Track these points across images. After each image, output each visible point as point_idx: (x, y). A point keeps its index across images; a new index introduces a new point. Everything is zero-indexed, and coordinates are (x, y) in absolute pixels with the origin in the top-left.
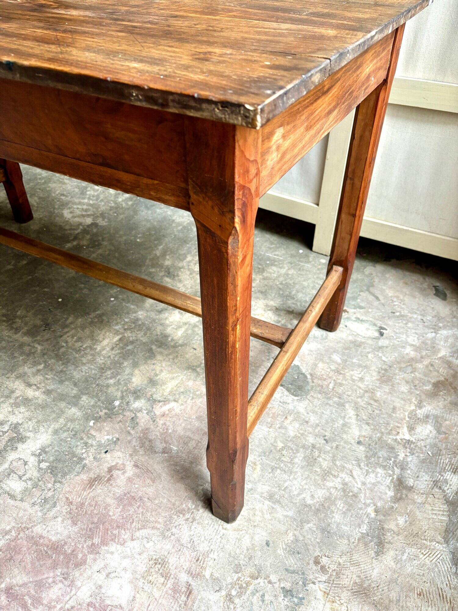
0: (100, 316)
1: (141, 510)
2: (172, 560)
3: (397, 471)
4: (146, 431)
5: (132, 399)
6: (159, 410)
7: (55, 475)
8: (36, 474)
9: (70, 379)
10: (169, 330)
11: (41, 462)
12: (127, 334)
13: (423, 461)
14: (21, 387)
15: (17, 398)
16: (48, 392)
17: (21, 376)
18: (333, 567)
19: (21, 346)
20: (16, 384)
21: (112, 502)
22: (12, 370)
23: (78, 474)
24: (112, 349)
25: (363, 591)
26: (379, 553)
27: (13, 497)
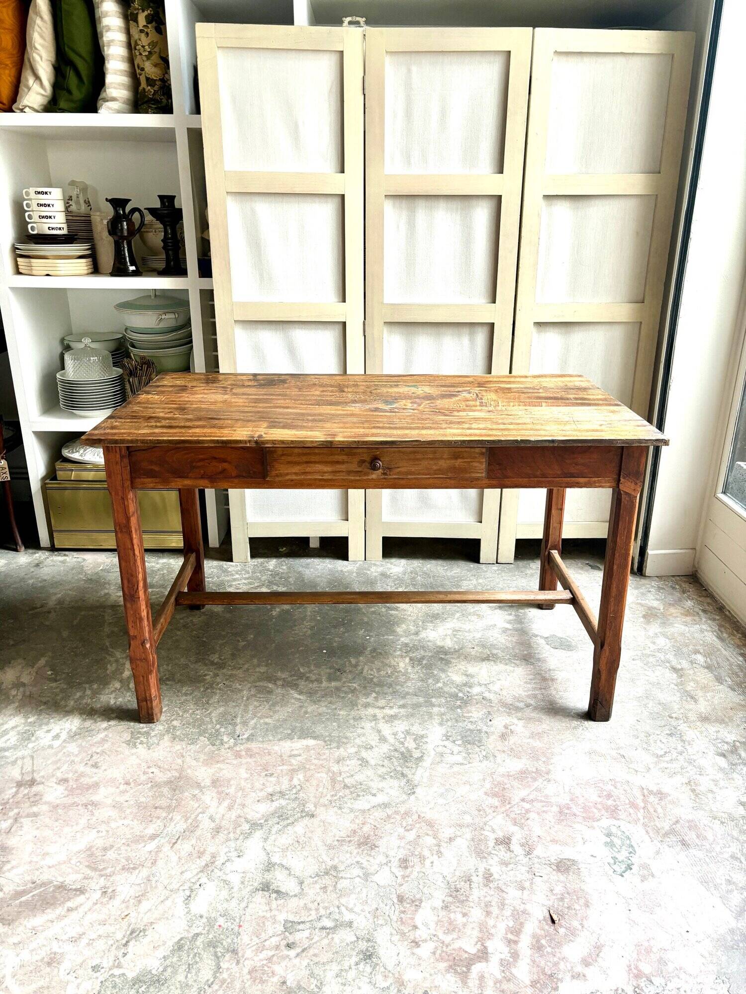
0: (374, 650)
1: (551, 737)
2: (597, 748)
3: (668, 664)
4: (500, 701)
5: (468, 689)
6: (495, 688)
7: (474, 744)
8: (461, 749)
9: (408, 693)
10: (439, 643)
11: (454, 742)
12: (411, 655)
13: (675, 655)
14: (377, 711)
15: (384, 718)
16: (403, 706)
17: (367, 705)
18: (681, 716)
19: (338, 689)
20: (371, 711)
21: (529, 740)
22: (353, 705)
23: (488, 738)
24: (413, 667)
25: (705, 719)
26: (696, 701)
27: (462, 764)
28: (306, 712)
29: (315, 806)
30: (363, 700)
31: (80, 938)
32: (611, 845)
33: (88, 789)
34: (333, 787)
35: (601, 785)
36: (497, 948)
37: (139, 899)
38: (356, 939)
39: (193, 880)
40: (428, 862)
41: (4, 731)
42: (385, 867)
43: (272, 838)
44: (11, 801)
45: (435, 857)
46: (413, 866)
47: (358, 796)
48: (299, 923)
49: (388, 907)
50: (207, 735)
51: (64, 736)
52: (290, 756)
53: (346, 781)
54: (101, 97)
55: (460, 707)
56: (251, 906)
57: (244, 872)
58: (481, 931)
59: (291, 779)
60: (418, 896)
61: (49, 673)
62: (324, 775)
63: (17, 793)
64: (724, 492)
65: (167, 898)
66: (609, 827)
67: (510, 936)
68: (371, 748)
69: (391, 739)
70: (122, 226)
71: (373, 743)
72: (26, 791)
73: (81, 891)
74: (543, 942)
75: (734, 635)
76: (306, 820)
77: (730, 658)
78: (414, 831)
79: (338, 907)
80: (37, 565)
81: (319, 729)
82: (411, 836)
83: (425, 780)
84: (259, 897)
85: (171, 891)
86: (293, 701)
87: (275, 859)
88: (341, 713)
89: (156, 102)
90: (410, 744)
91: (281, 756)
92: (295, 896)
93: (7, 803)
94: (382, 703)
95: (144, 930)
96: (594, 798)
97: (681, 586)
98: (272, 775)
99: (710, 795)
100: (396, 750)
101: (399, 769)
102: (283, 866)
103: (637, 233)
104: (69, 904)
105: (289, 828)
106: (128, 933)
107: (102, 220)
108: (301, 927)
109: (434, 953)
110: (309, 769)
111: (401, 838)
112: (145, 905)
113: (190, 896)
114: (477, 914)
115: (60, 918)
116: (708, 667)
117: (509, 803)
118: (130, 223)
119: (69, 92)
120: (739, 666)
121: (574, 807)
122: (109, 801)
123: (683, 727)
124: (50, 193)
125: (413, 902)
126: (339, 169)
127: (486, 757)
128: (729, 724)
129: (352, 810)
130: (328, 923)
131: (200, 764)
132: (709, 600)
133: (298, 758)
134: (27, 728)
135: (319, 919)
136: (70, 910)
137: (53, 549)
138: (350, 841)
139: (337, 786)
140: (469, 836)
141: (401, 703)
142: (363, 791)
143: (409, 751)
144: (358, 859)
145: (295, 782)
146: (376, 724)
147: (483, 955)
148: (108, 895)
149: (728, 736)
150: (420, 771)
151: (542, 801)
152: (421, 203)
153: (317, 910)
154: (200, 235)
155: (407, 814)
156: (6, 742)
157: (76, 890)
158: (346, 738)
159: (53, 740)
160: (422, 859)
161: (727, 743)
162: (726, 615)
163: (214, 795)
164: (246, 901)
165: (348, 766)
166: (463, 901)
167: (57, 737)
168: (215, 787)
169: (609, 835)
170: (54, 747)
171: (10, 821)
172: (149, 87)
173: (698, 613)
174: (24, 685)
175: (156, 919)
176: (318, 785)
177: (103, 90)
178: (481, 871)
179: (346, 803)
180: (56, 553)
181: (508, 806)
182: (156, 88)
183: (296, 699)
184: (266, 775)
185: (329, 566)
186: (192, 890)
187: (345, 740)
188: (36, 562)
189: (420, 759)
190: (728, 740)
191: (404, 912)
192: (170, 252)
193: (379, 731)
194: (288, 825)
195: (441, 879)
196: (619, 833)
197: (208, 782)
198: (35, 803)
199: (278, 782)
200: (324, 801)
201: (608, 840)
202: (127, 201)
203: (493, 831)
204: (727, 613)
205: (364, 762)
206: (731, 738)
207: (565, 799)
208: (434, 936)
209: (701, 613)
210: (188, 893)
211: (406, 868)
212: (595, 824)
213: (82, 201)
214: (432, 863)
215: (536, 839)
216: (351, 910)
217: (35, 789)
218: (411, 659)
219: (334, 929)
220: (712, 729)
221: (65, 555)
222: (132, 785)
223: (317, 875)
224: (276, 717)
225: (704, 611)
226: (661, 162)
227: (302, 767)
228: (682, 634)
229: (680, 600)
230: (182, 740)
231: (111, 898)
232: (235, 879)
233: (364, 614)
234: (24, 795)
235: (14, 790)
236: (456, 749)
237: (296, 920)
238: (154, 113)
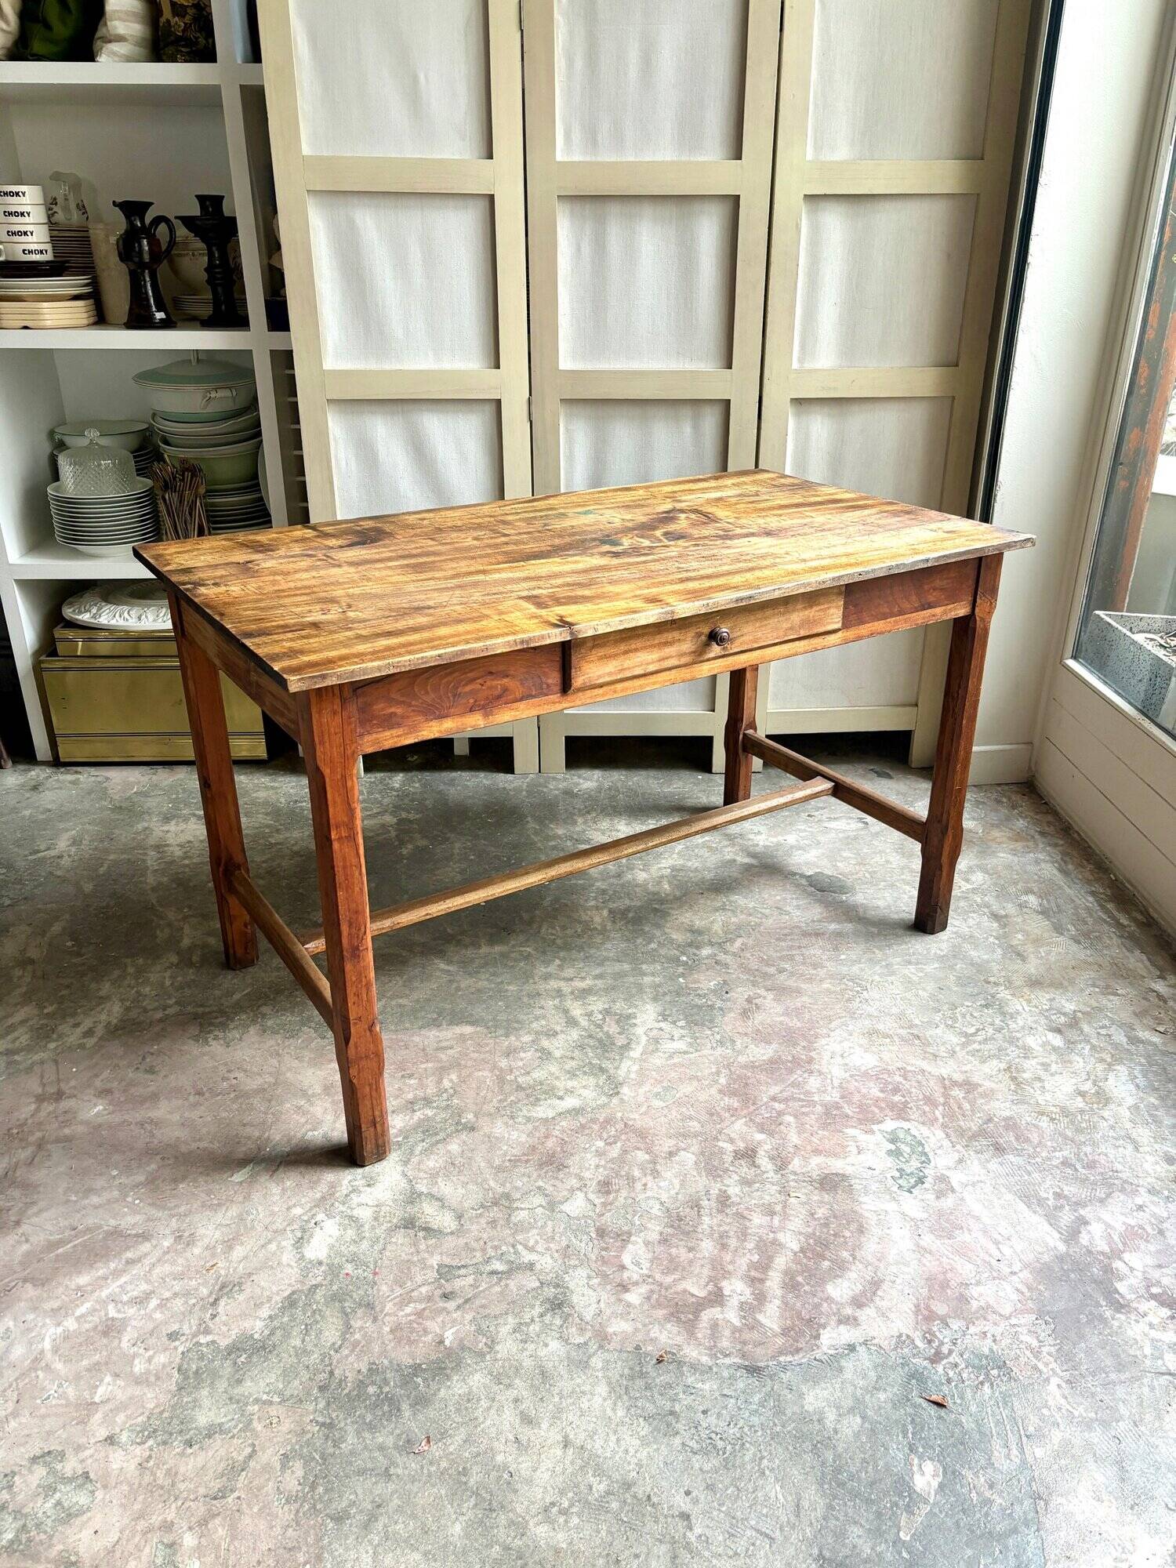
0: (557, 900)
2: (881, 1027)
3: (986, 910)
4: (741, 966)
5: (694, 950)
7: (703, 1025)
8: (684, 1032)
9: (607, 959)
11: (674, 1023)
12: (612, 905)
13: (998, 897)
14: (562, 984)
15: (572, 993)
16: (600, 977)
17: (547, 977)
18: (1002, 980)
19: (503, 955)
20: (554, 984)
21: (782, 1018)
22: (527, 976)
23: (724, 1016)
24: (614, 922)
25: (1035, 983)
26: (1024, 959)
27: (685, 1053)
28: (458, 989)
29: (476, 1116)
30: (542, 970)
31: (146, 1298)
32: (896, 1153)
33: (142, 1103)
34: (501, 1089)
35: (885, 1076)
36: (736, 1289)
37: (229, 1245)
38: (538, 1284)
39: (306, 1218)
40: (639, 1186)
41: (9, 1027)
42: (578, 1193)
43: (415, 1160)
44: (30, 1121)
45: (649, 1178)
46: (618, 1191)
47: (538, 1100)
48: (459, 1268)
49: (583, 1245)
50: (313, 1025)
51: (100, 1031)
52: (437, 1049)
53: (519, 1079)
54: (98, 34)
55: (683, 975)
56: (389, 1247)
57: (377, 1206)
58: (714, 1268)
59: (440, 1081)
60: (626, 1228)
61: (69, 944)
62: (486, 1073)
63: (38, 1110)
64: (1074, 657)
65: (270, 1242)
66: (893, 1132)
67: (753, 1273)
68: (555, 1034)
69: (584, 1023)
70: (140, 246)
71: (558, 1028)
72: (51, 1108)
73: (145, 1237)
74: (800, 1279)
75: (1083, 867)
76: (464, 1136)
77: (1076, 899)
78: (619, 1144)
79: (513, 1246)
80: (35, 788)
81: (478, 1011)
82: (615, 1151)
83: (633, 1076)
84: (400, 1238)
85: (275, 1232)
86: (438, 973)
87: (422, 1188)
88: (511, 988)
89: (189, 43)
90: (612, 1028)
91: (424, 1050)
92: (452, 1233)
93: (25, 1124)
94: (569, 972)
95: (240, 1284)
96: (875, 1092)
97: (1009, 799)
98: (411, 1076)
99: (1038, 1085)
100: (590, 1036)
101: (595, 1061)
102: (433, 1196)
103: (949, 256)
104: (129, 1255)
105: (440, 1146)
106: (217, 1288)
107: (107, 236)
108: (463, 1271)
109: (648, 1298)
110: (466, 1067)
111: (600, 1154)
112: (239, 1252)
113: (302, 1238)
114: (707, 1247)
115: (117, 1274)
116: (1044, 912)
117: (754, 1104)
118: (154, 242)
119: (48, 26)
120: (1088, 909)
121: (846, 1106)
122: (176, 1117)
123: (1004, 994)
124: (24, 194)
125: (618, 1236)
126: (484, 151)
127: (721, 1043)
128: (1070, 988)
129: (528, 1119)
130: (498, 1266)
131: (305, 1065)
132: (1050, 818)
133: (450, 1052)
134: (44, 1021)
135: (488, 1261)
136: (130, 1262)
137: (57, 763)
138: (527, 1161)
139: (507, 1088)
140: (695, 1148)
141: (598, 971)
142: (545, 1093)
143: (608, 1036)
144: (540, 1183)
145: (446, 1083)
146: (561, 1001)
147: (717, 1298)
148: (185, 1240)
149: (1067, 1005)
150: (626, 1064)
151: (800, 1100)
152: (614, 209)
153: (484, 1250)
154: (265, 262)
155: (608, 1121)
156: (14, 1041)
157: (137, 1236)
158: (518, 1022)
159: (84, 1037)
160: (631, 1180)
161: (1064, 1014)
162: (1073, 839)
163: (328, 1105)
164: (382, 1241)
165: (522, 1060)
166: (688, 1233)
167: (89, 1033)
168: (328, 1095)
169: (893, 1140)
170: (88, 1046)
171: (29, 1151)
172: (177, 18)
173: (1033, 837)
174: (32, 961)
175: (256, 1269)
176: (478, 1088)
177: (101, 23)
178: (714, 1192)
179: (521, 1110)
180: (62, 770)
181: (752, 1108)
182: (188, 19)
183: (443, 970)
184: (403, 1076)
185: (485, 781)
186: (304, 1231)
187: (516, 1025)
188: (33, 783)
189: (626, 1047)
190: (1067, 1010)
191: (606, 1249)
192: (220, 290)
193: (566, 1011)
194: (438, 1142)
195: (658, 1206)
196: (909, 1138)
197: (318, 1089)
198: (66, 1123)
199: (422, 1086)
200: (489, 1108)
201: (893, 1147)
202: (146, 205)
203: (732, 1141)
204: (1076, 835)
205: (546, 1055)
206: (1070, 1007)
207: (834, 1096)
208: (649, 1277)
209: (1037, 836)
210: (299, 1235)
211: (608, 1193)
212: (875, 1128)
213: (73, 206)
214: (645, 1185)
215: (791, 1150)
216: (531, 1249)
217: (65, 1104)
218: (611, 911)
219: (509, 1273)
220: (1043, 998)
221: (76, 772)
222: (207, 1095)
223: (482, 1206)
224: (415, 996)
225: (1042, 834)
226: (984, 139)
227: (456, 1064)
228: (1009, 867)
229: (1008, 819)
230: (277, 1033)
231: (188, 1245)
232: (365, 1214)
233: (540, 849)
234: (49, 1113)
235: (33, 1107)
236: (677, 1033)
237: (454, 1264)
238: (186, 61)
